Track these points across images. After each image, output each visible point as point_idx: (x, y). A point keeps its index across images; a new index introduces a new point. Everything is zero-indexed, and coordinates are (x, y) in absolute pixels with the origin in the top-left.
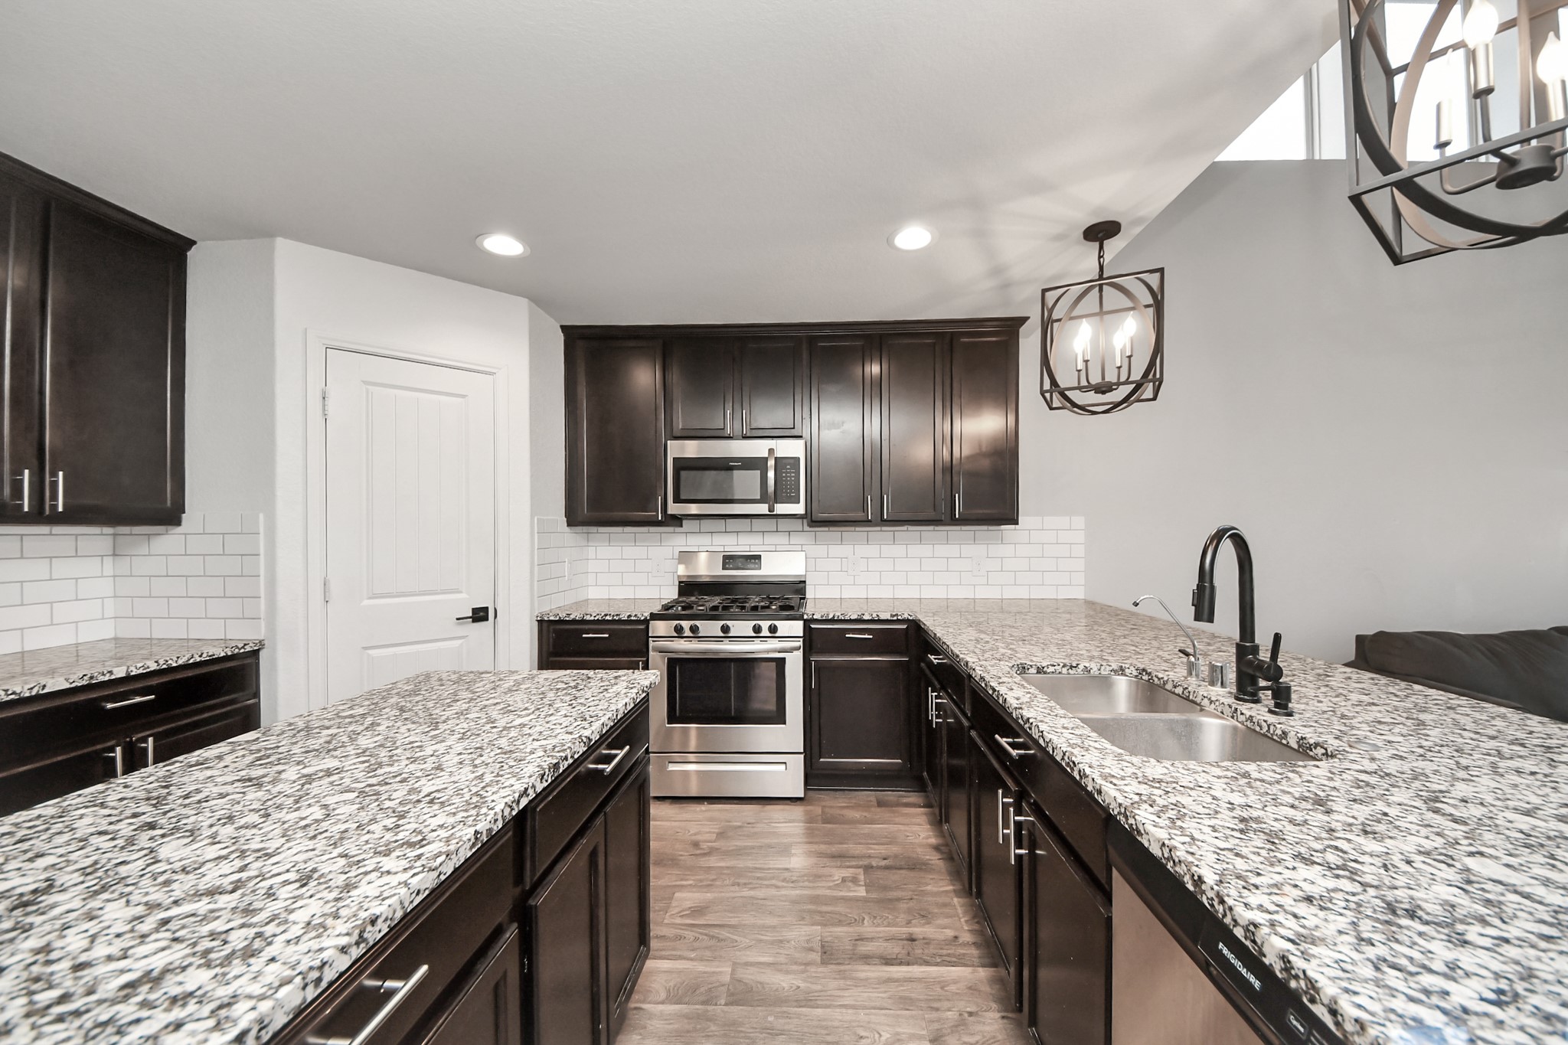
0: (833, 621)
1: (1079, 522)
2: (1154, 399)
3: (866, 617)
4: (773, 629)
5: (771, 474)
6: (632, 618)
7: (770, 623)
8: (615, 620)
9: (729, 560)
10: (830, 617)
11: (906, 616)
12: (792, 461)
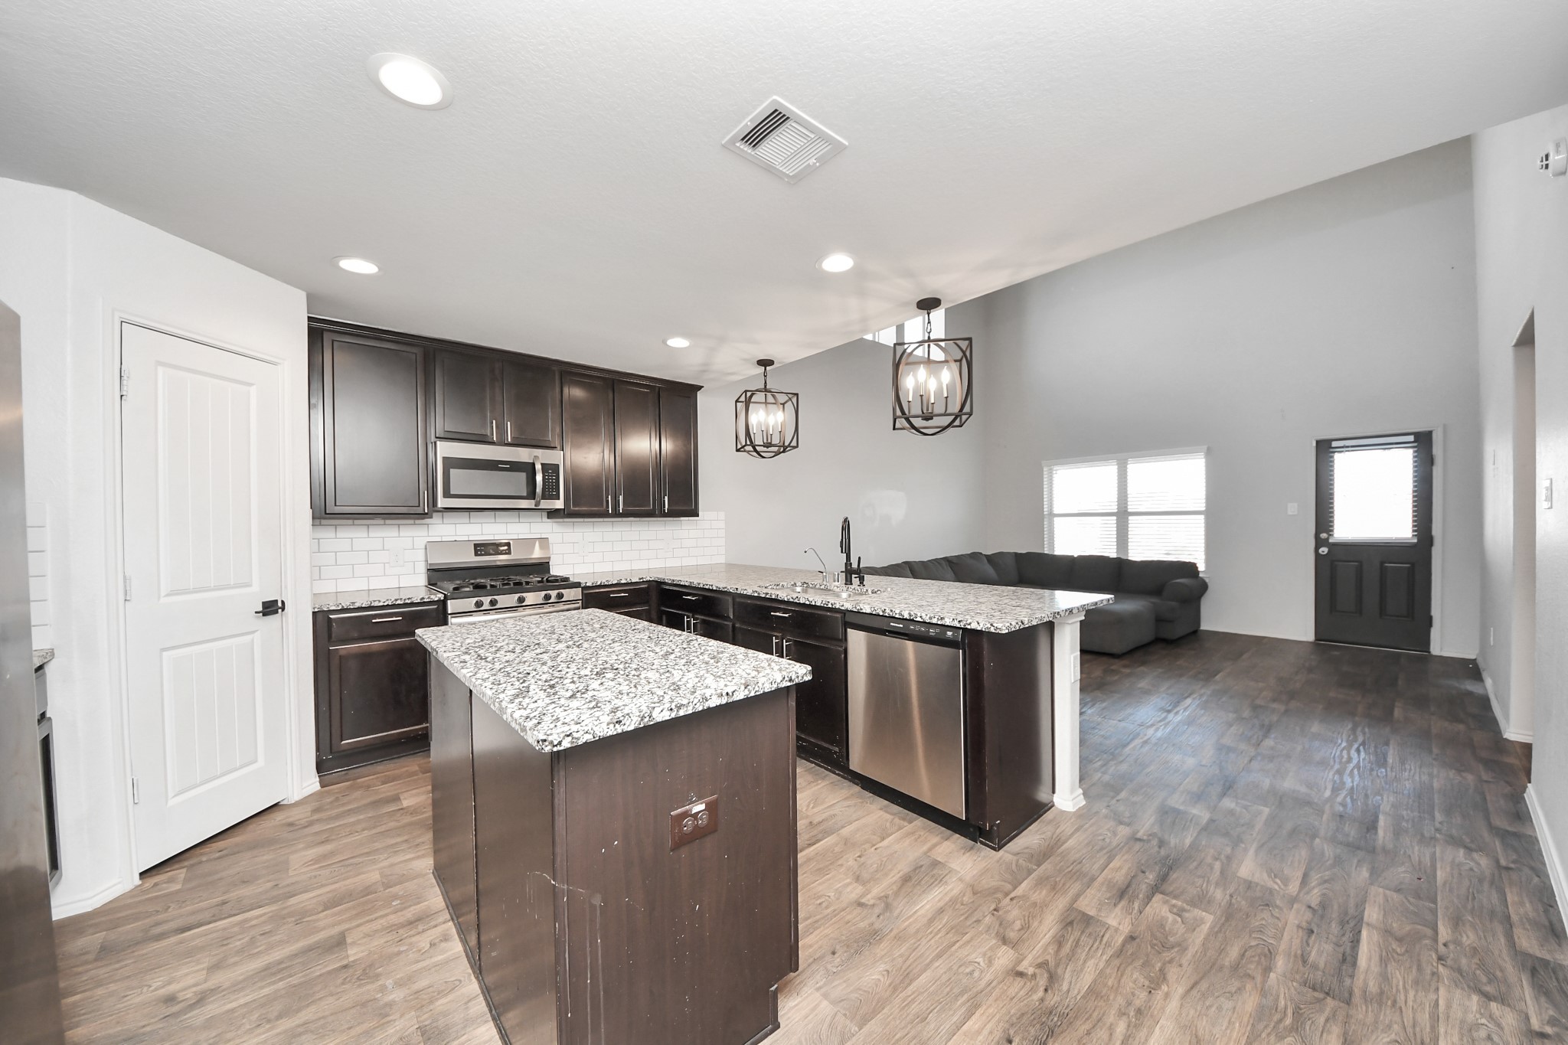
0: (600, 586)
1: (722, 515)
2: (797, 447)
3: (623, 581)
4: (560, 596)
5: (539, 478)
6: (425, 600)
7: (557, 591)
8: (407, 604)
9: (480, 548)
10: (598, 584)
11: (648, 579)
12: (554, 467)
